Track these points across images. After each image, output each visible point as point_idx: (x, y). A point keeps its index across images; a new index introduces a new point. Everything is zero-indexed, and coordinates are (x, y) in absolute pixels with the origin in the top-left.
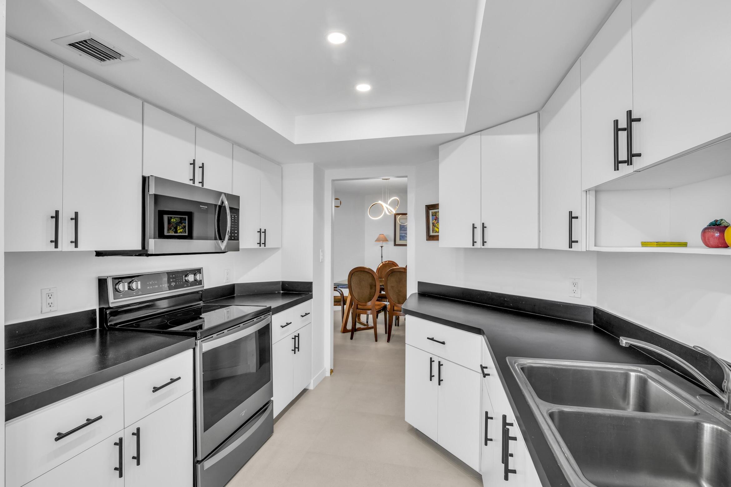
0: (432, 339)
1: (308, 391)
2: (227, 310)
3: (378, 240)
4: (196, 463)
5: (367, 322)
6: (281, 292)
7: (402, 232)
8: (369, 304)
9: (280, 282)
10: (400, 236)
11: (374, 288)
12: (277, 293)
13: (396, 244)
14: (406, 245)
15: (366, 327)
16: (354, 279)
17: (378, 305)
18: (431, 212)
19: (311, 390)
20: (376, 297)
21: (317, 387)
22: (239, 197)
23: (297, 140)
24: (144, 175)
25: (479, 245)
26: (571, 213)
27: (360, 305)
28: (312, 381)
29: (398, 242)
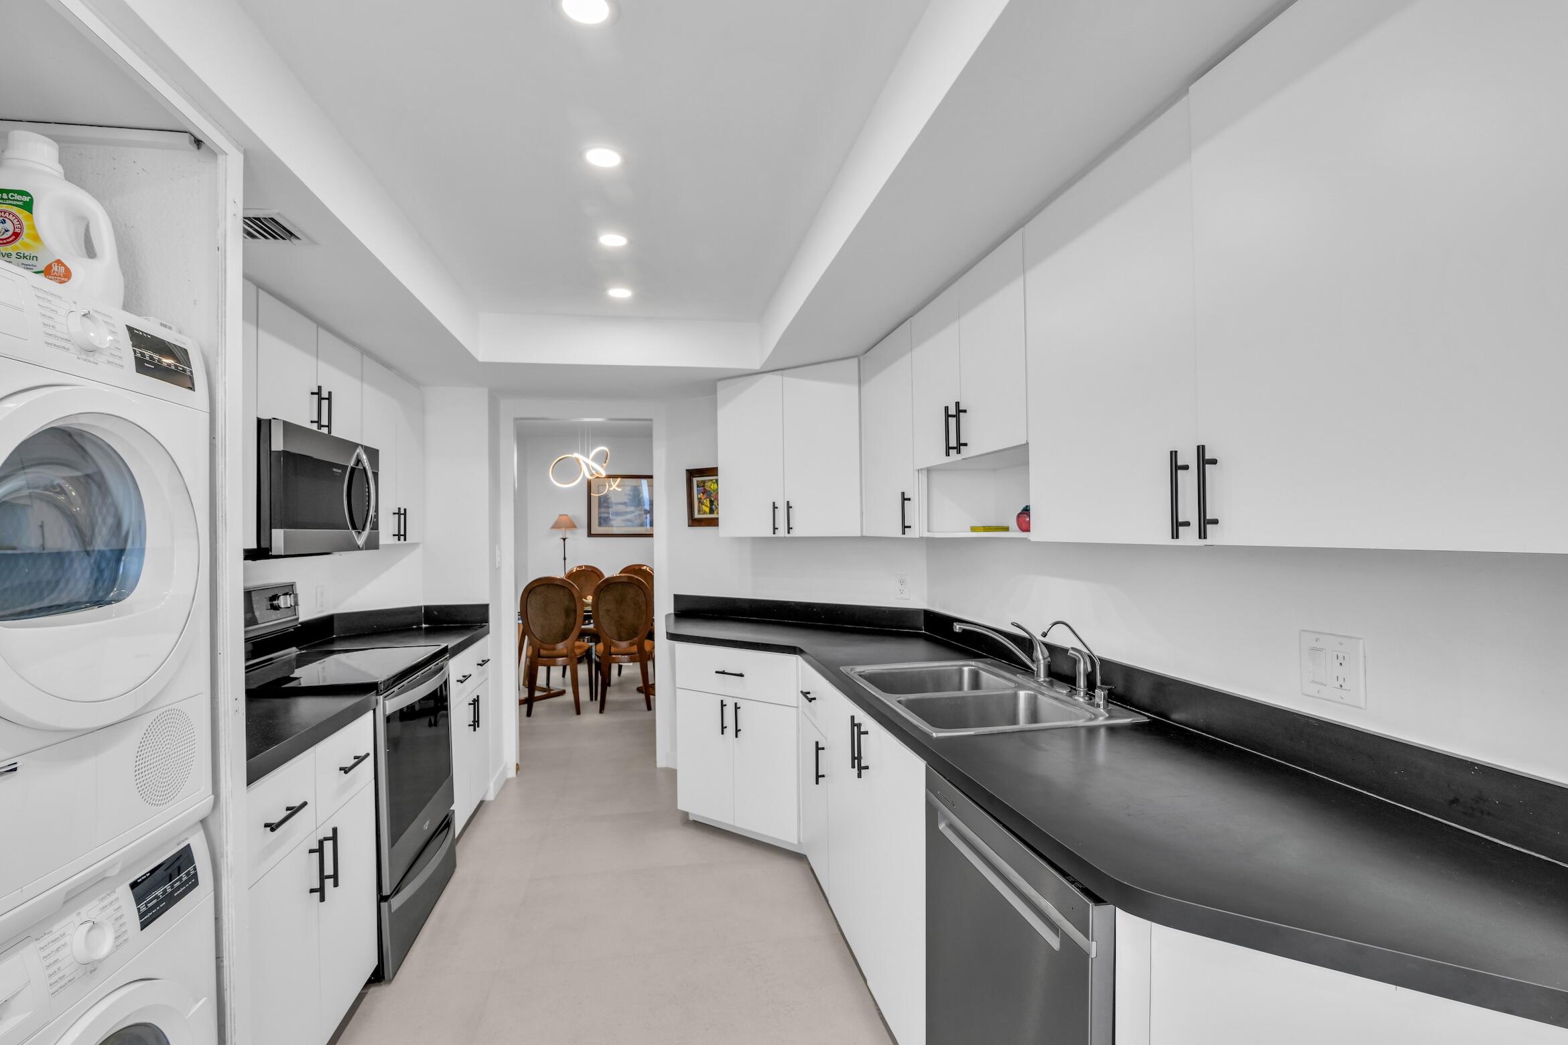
0: (723, 673)
1: (484, 803)
2: (322, 665)
3: (556, 526)
4: (382, 898)
5: (548, 684)
6: (424, 626)
7: (603, 510)
8: (560, 646)
9: (420, 608)
10: (600, 518)
11: (573, 616)
12: (416, 628)
13: (592, 533)
14: (651, 535)
15: (545, 693)
16: (534, 601)
17: (579, 647)
18: (695, 480)
19: (490, 802)
20: (575, 633)
21: (499, 795)
22: (378, 451)
23: (484, 353)
24: (259, 417)
25: (782, 532)
26: (903, 494)
27: (544, 649)
28: (492, 785)
29: (596, 529)
